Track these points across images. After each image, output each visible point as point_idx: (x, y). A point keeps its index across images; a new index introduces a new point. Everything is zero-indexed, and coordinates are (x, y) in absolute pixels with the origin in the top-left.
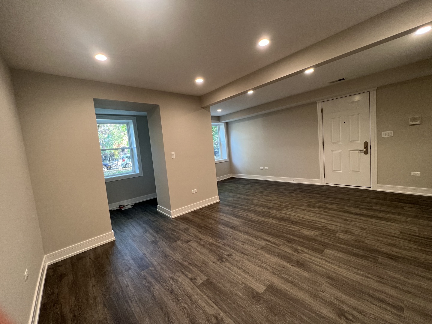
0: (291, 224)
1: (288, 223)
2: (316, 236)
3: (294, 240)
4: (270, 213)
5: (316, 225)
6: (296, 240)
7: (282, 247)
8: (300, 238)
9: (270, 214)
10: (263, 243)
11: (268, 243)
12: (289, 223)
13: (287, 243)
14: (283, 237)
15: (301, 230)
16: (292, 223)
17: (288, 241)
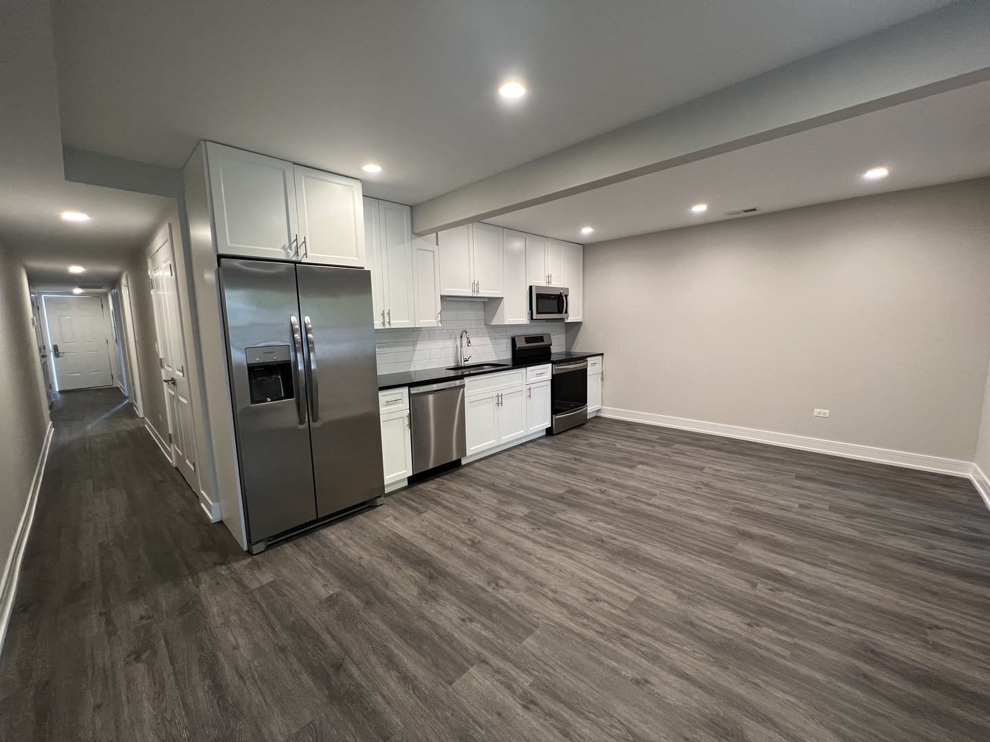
0: (604, 538)
1: (613, 542)
2: (564, 511)
3: (604, 505)
4: (674, 592)
5: (551, 533)
6: (600, 504)
7: (623, 495)
8: (593, 509)
9: (674, 584)
10: (654, 500)
11: (646, 501)
12: (609, 540)
13: (615, 500)
14: (623, 511)
15: (587, 521)
16: (602, 541)
17: (614, 503)
